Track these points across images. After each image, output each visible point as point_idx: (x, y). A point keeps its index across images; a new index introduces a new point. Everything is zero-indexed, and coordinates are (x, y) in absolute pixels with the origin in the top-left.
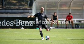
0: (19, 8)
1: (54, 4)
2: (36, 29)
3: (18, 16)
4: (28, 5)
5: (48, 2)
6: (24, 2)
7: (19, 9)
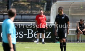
0: (32, 12)
1: (82, 8)
2: (55, 43)
3: (30, 24)
4: (44, 8)
5: (73, 5)
6: (38, 5)
7: (31, 14)
